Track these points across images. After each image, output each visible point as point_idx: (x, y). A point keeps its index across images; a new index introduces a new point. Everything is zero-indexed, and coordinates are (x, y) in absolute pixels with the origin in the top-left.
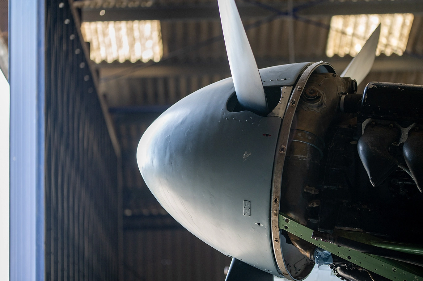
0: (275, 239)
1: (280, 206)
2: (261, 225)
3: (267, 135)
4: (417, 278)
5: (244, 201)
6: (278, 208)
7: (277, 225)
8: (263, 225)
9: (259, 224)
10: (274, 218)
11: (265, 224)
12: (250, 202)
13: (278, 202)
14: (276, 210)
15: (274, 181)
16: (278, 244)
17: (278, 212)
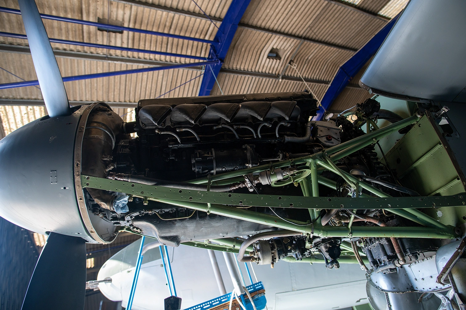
0: (80, 198)
1: (81, 168)
2: (66, 188)
3: (70, 124)
4: (199, 193)
5: (51, 171)
6: (80, 169)
7: (80, 184)
8: (68, 188)
9: (65, 188)
10: (78, 179)
11: (70, 187)
12: (56, 171)
13: (80, 166)
14: (78, 172)
15: (75, 150)
16: (82, 202)
17: (80, 173)
